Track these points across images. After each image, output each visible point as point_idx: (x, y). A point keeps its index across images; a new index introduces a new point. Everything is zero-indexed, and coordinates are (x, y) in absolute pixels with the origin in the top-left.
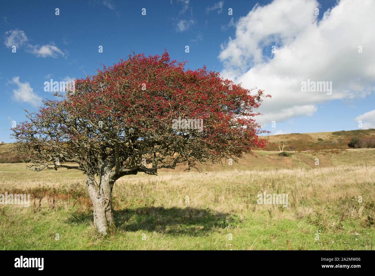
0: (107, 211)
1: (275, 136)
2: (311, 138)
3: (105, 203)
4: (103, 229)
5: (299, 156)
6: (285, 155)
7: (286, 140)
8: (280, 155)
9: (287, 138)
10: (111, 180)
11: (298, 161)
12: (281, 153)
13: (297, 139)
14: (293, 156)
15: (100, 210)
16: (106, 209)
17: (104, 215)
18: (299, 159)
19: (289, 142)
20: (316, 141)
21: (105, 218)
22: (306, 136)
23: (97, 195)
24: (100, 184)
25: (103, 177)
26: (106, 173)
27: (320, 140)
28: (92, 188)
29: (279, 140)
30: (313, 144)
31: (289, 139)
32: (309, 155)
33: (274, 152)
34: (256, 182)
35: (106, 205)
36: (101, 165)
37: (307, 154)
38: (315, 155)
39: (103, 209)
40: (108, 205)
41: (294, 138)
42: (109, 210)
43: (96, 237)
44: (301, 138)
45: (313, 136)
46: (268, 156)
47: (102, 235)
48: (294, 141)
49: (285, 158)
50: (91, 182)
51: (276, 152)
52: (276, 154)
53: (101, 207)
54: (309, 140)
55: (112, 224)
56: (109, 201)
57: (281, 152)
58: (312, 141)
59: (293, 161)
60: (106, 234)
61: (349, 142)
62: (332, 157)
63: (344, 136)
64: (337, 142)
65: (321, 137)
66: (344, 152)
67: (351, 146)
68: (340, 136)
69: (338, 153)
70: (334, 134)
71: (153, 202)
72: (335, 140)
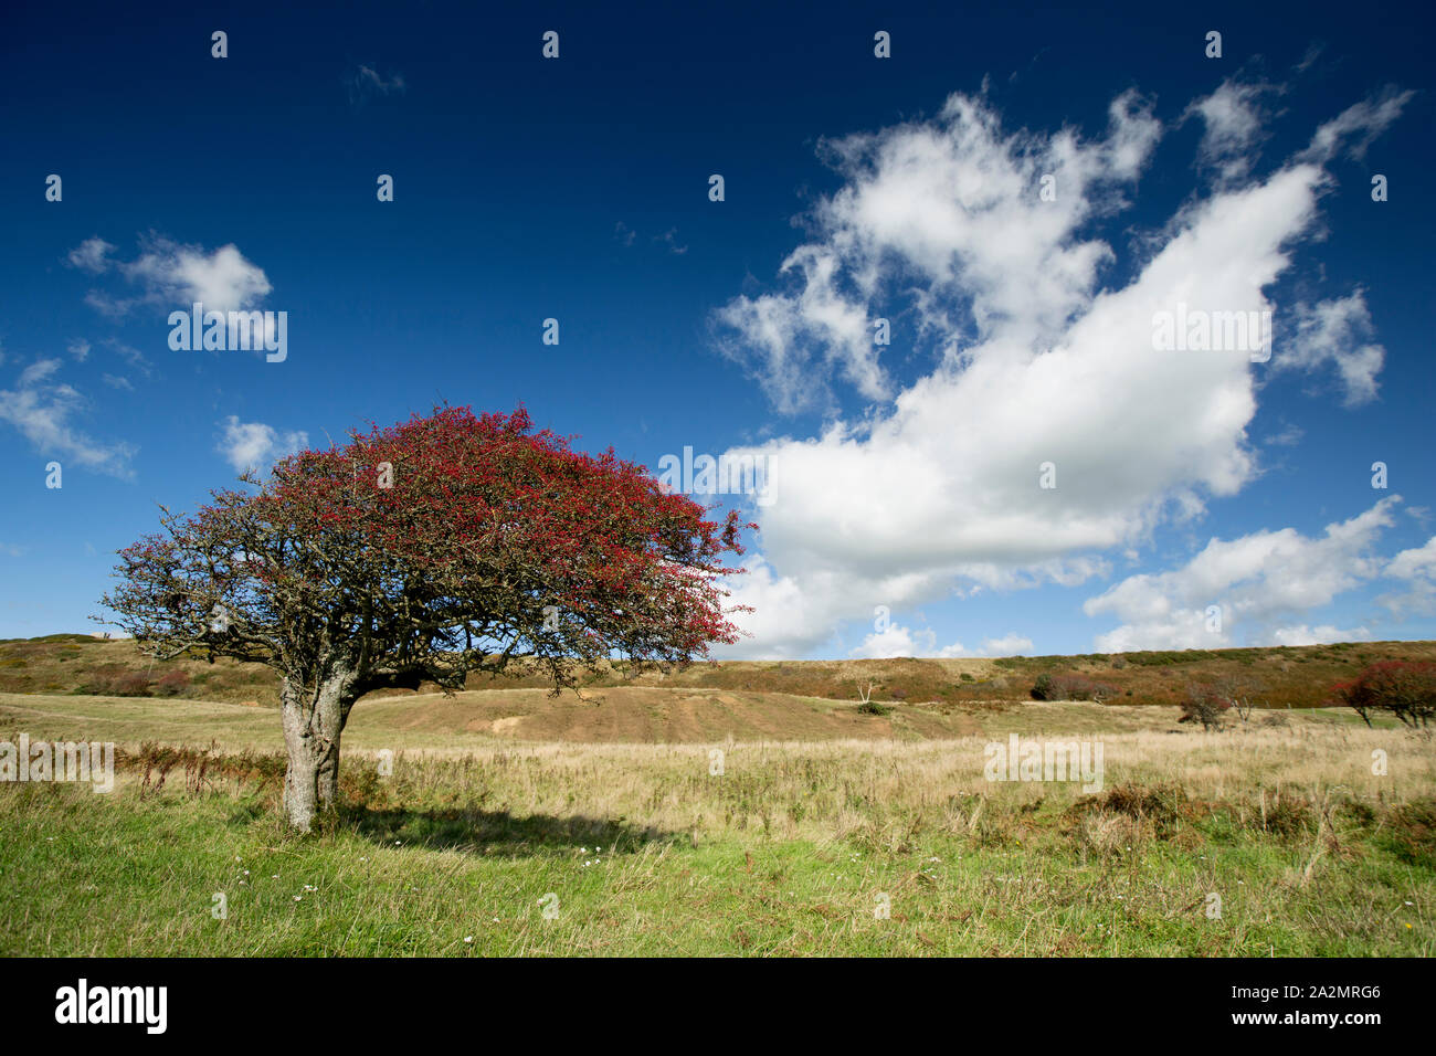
0: (324, 772)
1: (856, 663)
2: (945, 673)
3: (321, 750)
4: (302, 817)
5: (907, 715)
6: (873, 710)
7: (883, 674)
8: (861, 709)
9: (885, 669)
10: (344, 693)
11: (906, 728)
12: (864, 706)
13: (910, 674)
14: (893, 715)
15: (304, 768)
16: (319, 765)
17: (312, 780)
18: (908, 724)
19: (890, 680)
20: (957, 681)
21: (314, 790)
22: (934, 665)
23: (302, 728)
24: (316, 702)
25: (326, 683)
26: (336, 676)
27: (966, 677)
28: (293, 710)
29: (865, 672)
30: (949, 687)
31: (891, 673)
32: (934, 712)
33: (846, 701)
34: (771, 767)
35: (323, 756)
36: (327, 655)
37: (930, 711)
38: (948, 713)
39: (313, 766)
40: (327, 758)
41: (902, 670)
42: (329, 769)
43: (280, 835)
44: (919, 670)
45: (949, 668)
46: (832, 712)
47: (298, 833)
48: (903, 677)
49: (875, 718)
50: (294, 696)
51: (853, 703)
52: (853, 708)
53: (307, 760)
54: (941, 678)
55: (330, 808)
56: (332, 745)
57: (865, 702)
58: (946, 679)
59: (891, 726)
60: (309, 830)
61: (1032, 685)
62: (988, 720)
63: (1022, 670)
64: (1005, 684)
65: (968, 671)
66: (1015, 709)
67: (1038, 695)
68: (1011, 671)
69: (1002, 710)
70: (999, 662)
71: (482, 797)
72: (1001, 680)
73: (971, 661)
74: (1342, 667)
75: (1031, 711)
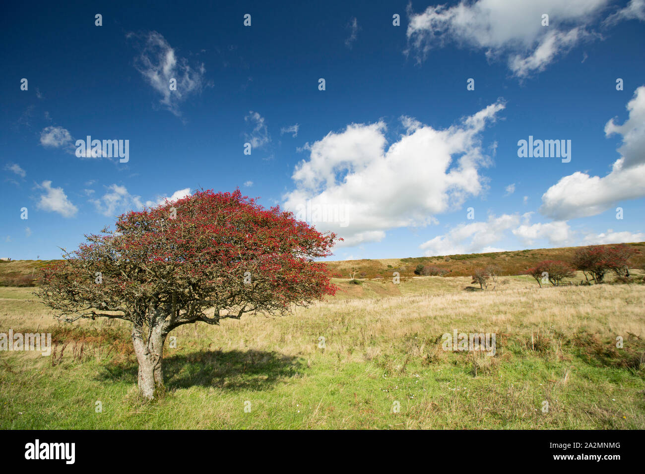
0: (157, 369)
1: (346, 262)
2: (381, 265)
3: (155, 360)
4: (149, 392)
5: (369, 284)
6: (355, 283)
7: (357, 266)
8: (351, 282)
9: (358, 264)
10: (163, 332)
11: (369, 290)
12: (353, 281)
13: (368, 266)
14: (363, 284)
15: (148, 370)
16: (154, 367)
17: (152, 374)
18: (369, 288)
19: (360, 268)
20: (386, 268)
21: (153, 378)
22: (377, 262)
23: (144, 351)
24: (150, 337)
25: (154, 328)
26: (158, 324)
27: (390, 266)
28: (139, 342)
29: (350, 266)
30: (383, 270)
31: (360, 266)
32: (379, 283)
33: (345, 279)
34: (325, 317)
35: (156, 362)
36: (153, 314)
37: (377, 282)
38: (385, 283)
39: (152, 368)
40: (158, 363)
41: (365, 264)
42: (159, 368)
43: (139, 403)
44: (372, 264)
45: (383, 263)
46: (339, 284)
47: (148, 400)
48: (365, 267)
49: (356, 286)
50: (138, 335)
51: (347, 280)
52: (347, 282)
53: (148, 366)
54: (379, 267)
55: (161, 385)
56: (160, 357)
57: (352, 279)
58: (382, 267)
59: (363, 289)
60: (153, 398)
61: (415, 269)
62: (400, 285)
63: (411, 263)
64: (405, 269)
65: (391, 264)
66: (410, 280)
67: (417, 273)
68: (407, 263)
69: (405, 281)
70: (402, 260)
71: (210, 345)
72: (403, 267)
73: (392, 260)
74: (526, 259)
75: (416, 281)
